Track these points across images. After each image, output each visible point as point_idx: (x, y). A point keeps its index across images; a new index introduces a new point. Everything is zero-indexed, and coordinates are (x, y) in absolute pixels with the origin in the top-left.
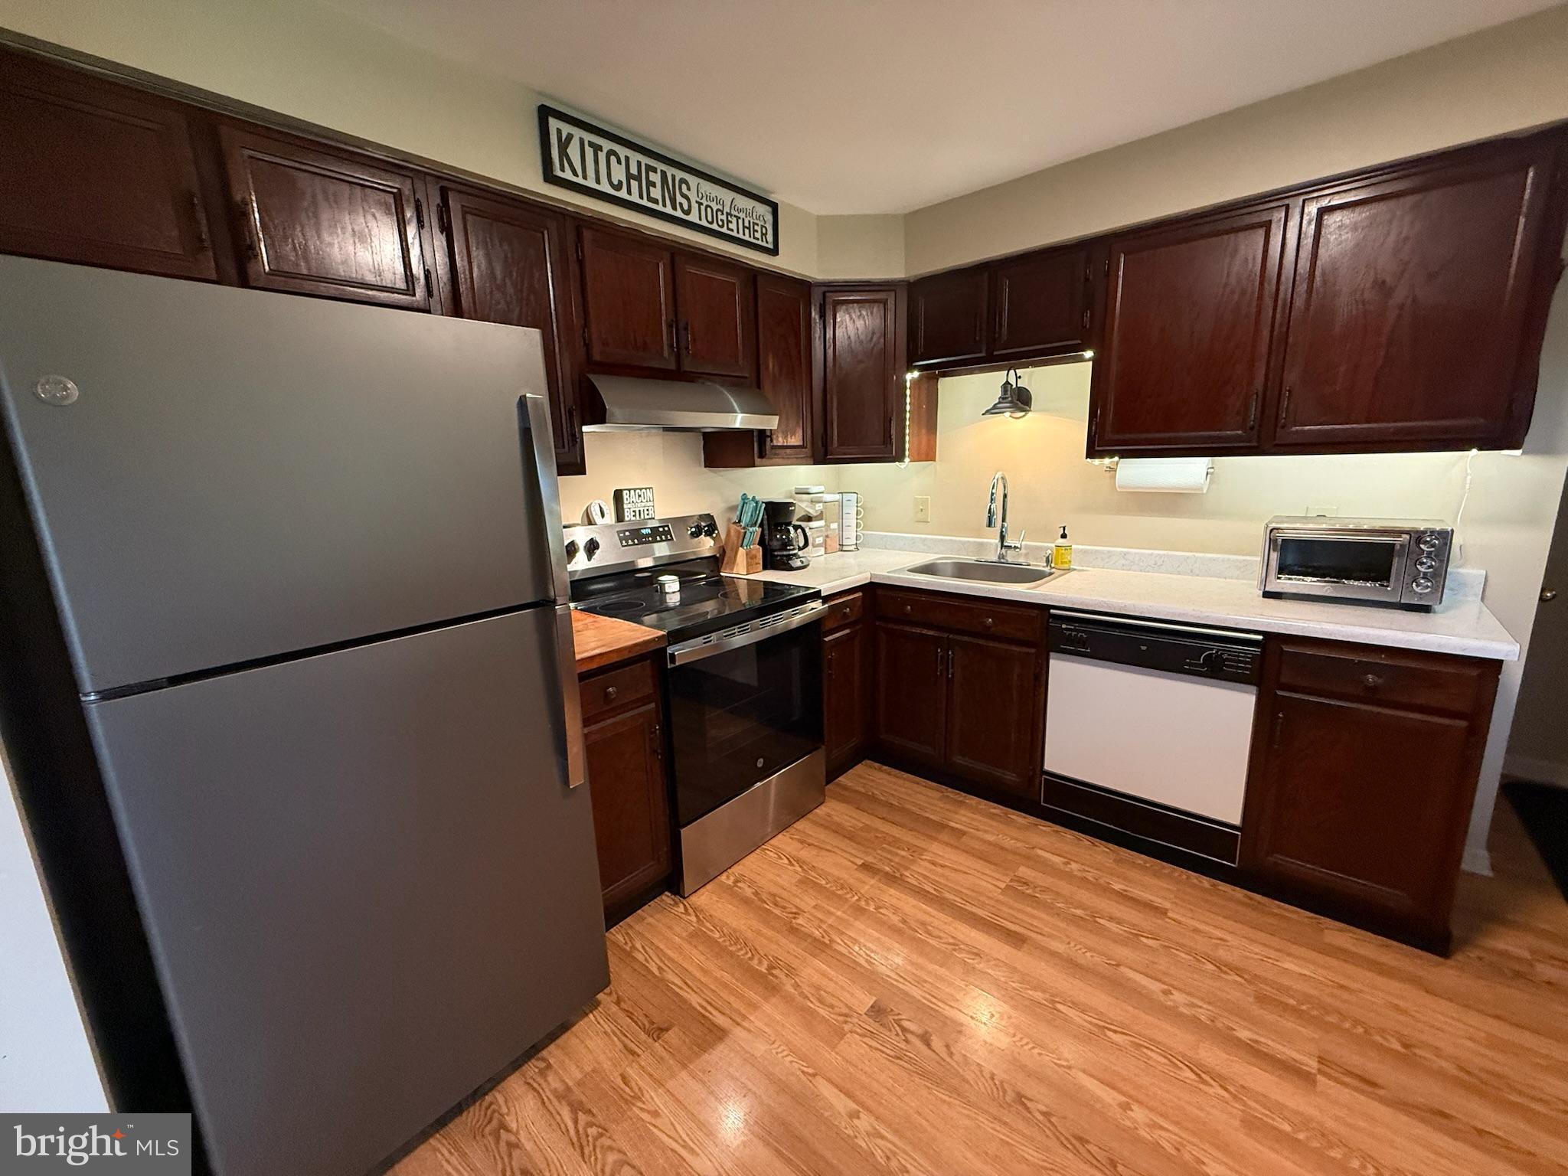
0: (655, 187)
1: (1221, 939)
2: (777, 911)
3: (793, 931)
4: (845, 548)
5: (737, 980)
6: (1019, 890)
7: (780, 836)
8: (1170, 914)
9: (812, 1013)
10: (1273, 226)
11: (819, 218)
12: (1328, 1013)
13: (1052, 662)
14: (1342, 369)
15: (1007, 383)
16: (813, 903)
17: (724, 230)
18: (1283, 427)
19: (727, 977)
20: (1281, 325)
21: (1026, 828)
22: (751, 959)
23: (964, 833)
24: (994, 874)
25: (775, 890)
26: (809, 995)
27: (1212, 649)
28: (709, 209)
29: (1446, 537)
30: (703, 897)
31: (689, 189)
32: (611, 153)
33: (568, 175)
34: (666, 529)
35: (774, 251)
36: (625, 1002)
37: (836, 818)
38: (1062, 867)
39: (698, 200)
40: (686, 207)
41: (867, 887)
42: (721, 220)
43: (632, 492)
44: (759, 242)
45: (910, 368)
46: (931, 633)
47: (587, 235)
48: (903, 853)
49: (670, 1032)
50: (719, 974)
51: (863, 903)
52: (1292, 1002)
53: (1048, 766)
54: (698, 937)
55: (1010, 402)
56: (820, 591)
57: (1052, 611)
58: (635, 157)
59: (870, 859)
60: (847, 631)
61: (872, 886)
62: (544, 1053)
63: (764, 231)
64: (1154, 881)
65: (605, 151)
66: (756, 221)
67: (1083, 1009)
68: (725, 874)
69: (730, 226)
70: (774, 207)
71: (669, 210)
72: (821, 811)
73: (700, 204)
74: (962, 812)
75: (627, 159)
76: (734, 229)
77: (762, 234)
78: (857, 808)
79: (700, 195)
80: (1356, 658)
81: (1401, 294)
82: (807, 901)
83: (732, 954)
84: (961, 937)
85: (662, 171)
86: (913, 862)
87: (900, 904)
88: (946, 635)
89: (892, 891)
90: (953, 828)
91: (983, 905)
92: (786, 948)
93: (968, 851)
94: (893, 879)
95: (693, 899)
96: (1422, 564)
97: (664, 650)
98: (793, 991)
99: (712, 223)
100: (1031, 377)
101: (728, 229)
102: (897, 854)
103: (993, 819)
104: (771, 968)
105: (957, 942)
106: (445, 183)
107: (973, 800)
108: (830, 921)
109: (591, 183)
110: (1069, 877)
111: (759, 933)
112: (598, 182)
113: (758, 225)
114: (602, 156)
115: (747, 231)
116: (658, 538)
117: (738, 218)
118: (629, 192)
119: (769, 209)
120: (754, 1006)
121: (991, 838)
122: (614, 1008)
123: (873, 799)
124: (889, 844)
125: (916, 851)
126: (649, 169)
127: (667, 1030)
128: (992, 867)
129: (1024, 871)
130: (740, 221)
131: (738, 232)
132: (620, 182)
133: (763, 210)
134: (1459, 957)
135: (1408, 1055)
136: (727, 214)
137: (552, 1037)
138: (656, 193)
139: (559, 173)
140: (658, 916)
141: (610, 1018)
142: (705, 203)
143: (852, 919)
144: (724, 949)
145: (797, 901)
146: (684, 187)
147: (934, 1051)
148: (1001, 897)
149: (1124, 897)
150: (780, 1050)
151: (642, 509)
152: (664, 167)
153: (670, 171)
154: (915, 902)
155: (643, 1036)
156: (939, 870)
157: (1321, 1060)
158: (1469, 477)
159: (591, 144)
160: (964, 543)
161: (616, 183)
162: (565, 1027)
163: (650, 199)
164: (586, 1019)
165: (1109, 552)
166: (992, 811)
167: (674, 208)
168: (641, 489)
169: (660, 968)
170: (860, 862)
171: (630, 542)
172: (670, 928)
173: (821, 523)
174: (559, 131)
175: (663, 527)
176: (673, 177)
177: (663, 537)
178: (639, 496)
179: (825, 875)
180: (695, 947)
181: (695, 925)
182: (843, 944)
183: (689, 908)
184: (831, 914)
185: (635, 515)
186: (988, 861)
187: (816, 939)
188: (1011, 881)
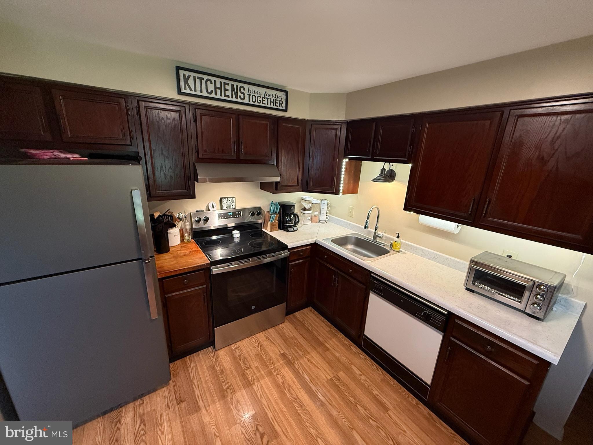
0: (228, 91)
1: (404, 431)
2: (242, 365)
3: (243, 375)
4: (321, 222)
5: (214, 389)
6: (335, 381)
7: (261, 333)
8: (389, 412)
9: (231, 411)
11: (311, 94)
13: (370, 294)
14: (516, 195)
16: (256, 365)
17: (261, 104)
18: (484, 217)
19: (212, 388)
21: (354, 354)
22: (223, 382)
23: (328, 349)
24: (328, 371)
25: (247, 356)
26: (234, 403)
27: (427, 311)
28: (254, 97)
30: (222, 352)
31: (244, 90)
32: (208, 80)
33: (188, 91)
34: (239, 213)
35: (286, 110)
37: (285, 330)
38: (358, 376)
40: (242, 97)
41: (279, 364)
42: (260, 100)
43: (226, 199)
44: (279, 108)
45: (345, 157)
48: (300, 353)
50: (210, 385)
51: (273, 371)
53: (365, 333)
54: (212, 368)
56: (288, 246)
57: (371, 274)
58: (218, 80)
59: (287, 352)
60: (302, 261)
61: (281, 364)
62: (144, 398)
63: (281, 103)
65: (205, 80)
66: (277, 99)
68: (234, 344)
69: (264, 102)
70: (287, 93)
71: (234, 99)
72: (281, 326)
73: (249, 95)
74: (333, 340)
75: (215, 81)
76: (266, 103)
77: (280, 104)
78: (295, 328)
79: (250, 92)
82: (255, 364)
83: (218, 378)
84: (300, 396)
86: (302, 357)
87: (286, 375)
88: (337, 271)
89: (286, 368)
90: (325, 346)
91: (316, 385)
92: (236, 381)
93: (326, 358)
94: (290, 363)
95: (219, 352)
96: (537, 298)
97: (209, 268)
98: (229, 400)
99: (255, 102)
101: (263, 104)
102: (298, 352)
103: (343, 346)
104: (228, 388)
105: (297, 398)
106: (138, 98)
107: (341, 336)
108: (257, 375)
109: (198, 93)
110: (358, 381)
111: (232, 373)
112: (201, 92)
113: (278, 100)
114: (204, 82)
115: (272, 104)
116: (235, 216)
117: (268, 99)
118: (216, 94)
119: (285, 94)
120: (214, 402)
121: (337, 355)
122: (172, 388)
123: (303, 325)
124: (297, 347)
125: (305, 352)
126: (225, 84)
127: (183, 402)
128: (331, 369)
129: (341, 374)
130: (269, 100)
131: (268, 104)
132: (212, 91)
133: (282, 95)
136: (263, 98)
137: (149, 393)
139: (184, 91)
140: (204, 355)
141: (169, 391)
142: (252, 94)
143: (265, 376)
144: (217, 375)
145: (251, 363)
146: (242, 89)
147: (262, 441)
148: (326, 384)
149: (375, 398)
150: (212, 422)
151: (230, 205)
152: (232, 83)
153: (235, 84)
154: (292, 376)
155: (175, 401)
156: (309, 364)
159: (198, 78)
161: (209, 91)
162: (155, 390)
163: (225, 96)
164: (162, 389)
166: (346, 342)
167: (237, 98)
168: (230, 198)
169: (194, 377)
170: (282, 352)
171: (223, 218)
172: (205, 361)
173: (310, 212)
174: (184, 75)
175: (238, 212)
176: (237, 86)
177: (237, 216)
178: (229, 200)
179: (267, 354)
180: (209, 372)
181: (213, 363)
182: (256, 385)
183: (215, 355)
184: (260, 372)
185: (227, 208)
186: (330, 365)
187: (249, 381)
188: (334, 377)
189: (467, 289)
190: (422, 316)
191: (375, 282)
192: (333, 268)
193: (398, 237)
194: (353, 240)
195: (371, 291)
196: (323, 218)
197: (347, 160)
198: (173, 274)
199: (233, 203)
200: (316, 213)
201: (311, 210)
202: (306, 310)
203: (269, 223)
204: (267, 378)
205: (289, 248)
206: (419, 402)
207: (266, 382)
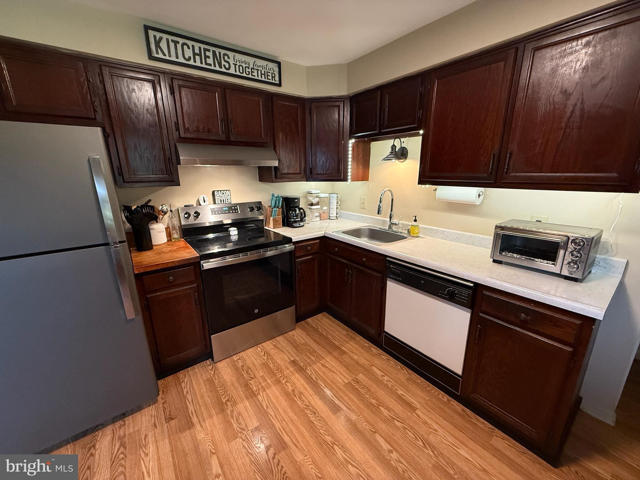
0: (209, 58)
2: (246, 375)
3: (246, 385)
4: (331, 218)
5: (211, 403)
6: (352, 385)
7: (268, 342)
8: (417, 411)
9: (231, 424)
11: (308, 68)
13: (388, 282)
16: (261, 374)
17: (250, 76)
18: (506, 173)
19: (209, 401)
21: (374, 355)
23: (345, 353)
24: (346, 375)
25: (251, 365)
26: (234, 416)
27: (451, 288)
28: (241, 67)
29: (588, 241)
30: (222, 364)
31: (229, 58)
32: (183, 44)
33: (161, 56)
34: (236, 208)
35: (279, 85)
36: (166, 403)
37: (295, 337)
38: (380, 377)
39: (235, 63)
42: (248, 71)
43: (219, 192)
44: (271, 81)
45: (351, 137)
50: (207, 399)
51: (282, 379)
52: (452, 472)
53: (386, 329)
54: (210, 381)
55: (396, 155)
56: (292, 239)
57: (388, 258)
58: (197, 45)
59: (297, 359)
60: (310, 257)
61: (290, 372)
63: (273, 75)
65: (180, 43)
66: (269, 71)
67: (345, 450)
68: (236, 355)
69: (253, 74)
70: (279, 64)
71: (217, 68)
72: (291, 333)
73: (235, 65)
74: (351, 343)
75: (193, 46)
76: (255, 75)
77: (272, 77)
78: (307, 334)
79: (235, 61)
80: (518, 303)
81: (575, 98)
82: (260, 373)
83: (217, 391)
84: (313, 403)
85: (213, 51)
86: (315, 363)
87: (297, 382)
88: (350, 263)
89: (297, 375)
90: (342, 350)
91: (332, 389)
92: (239, 392)
93: (342, 362)
94: (301, 370)
95: (218, 364)
97: (199, 262)
98: (229, 413)
99: (243, 73)
100: (408, 142)
101: (252, 75)
102: (310, 358)
103: (362, 348)
104: (228, 400)
105: (310, 405)
106: (100, 63)
107: (359, 338)
108: (263, 385)
109: (173, 58)
110: (380, 382)
111: (233, 384)
112: (177, 58)
113: (270, 73)
114: (179, 46)
115: (263, 76)
116: (231, 212)
117: (258, 70)
118: (195, 61)
119: (277, 65)
120: (211, 416)
121: (356, 357)
122: (161, 405)
123: (316, 330)
124: (310, 353)
125: (319, 358)
126: (205, 50)
127: (173, 419)
128: (348, 372)
129: (361, 377)
130: (259, 72)
131: (258, 77)
132: (190, 58)
133: (274, 66)
136: (252, 69)
137: (133, 412)
138: (210, 61)
139: (156, 56)
140: (201, 369)
141: (157, 410)
142: (238, 64)
143: (272, 385)
144: (215, 388)
145: (256, 373)
146: (226, 58)
147: (268, 454)
148: (342, 387)
149: (400, 398)
150: (208, 439)
151: (224, 199)
152: (214, 49)
153: (217, 50)
154: (304, 382)
155: (163, 420)
156: (323, 369)
159: (172, 41)
161: (187, 57)
162: (139, 409)
163: (206, 64)
164: (149, 408)
165: (438, 230)
166: (366, 345)
167: (221, 67)
168: (224, 191)
169: (187, 392)
170: (292, 359)
171: (217, 213)
172: (202, 375)
173: (318, 207)
174: (155, 36)
175: (234, 207)
176: (220, 53)
177: (234, 211)
178: (223, 194)
179: (274, 362)
180: (206, 385)
181: (211, 375)
182: (262, 396)
183: (214, 368)
184: (266, 381)
185: (221, 202)
186: (348, 369)
187: (253, 391)
188: (353, 380)
189: (495, 261)
190: (446, 295)
191: (392, 266)
192: (345, 261)
193: (415, 221)
194: (367, 232)
195: (388, 279)
196: (333, 214)
197: (353, 140)
198: (154, 269)
199: (228, 197)
200: (325, 208)
201: (319, 205)
202: (320, 316)
203: (271, 218)
204: (274, 387)
205: (293, 241)
206: (451, 399)
207: (274, 392)
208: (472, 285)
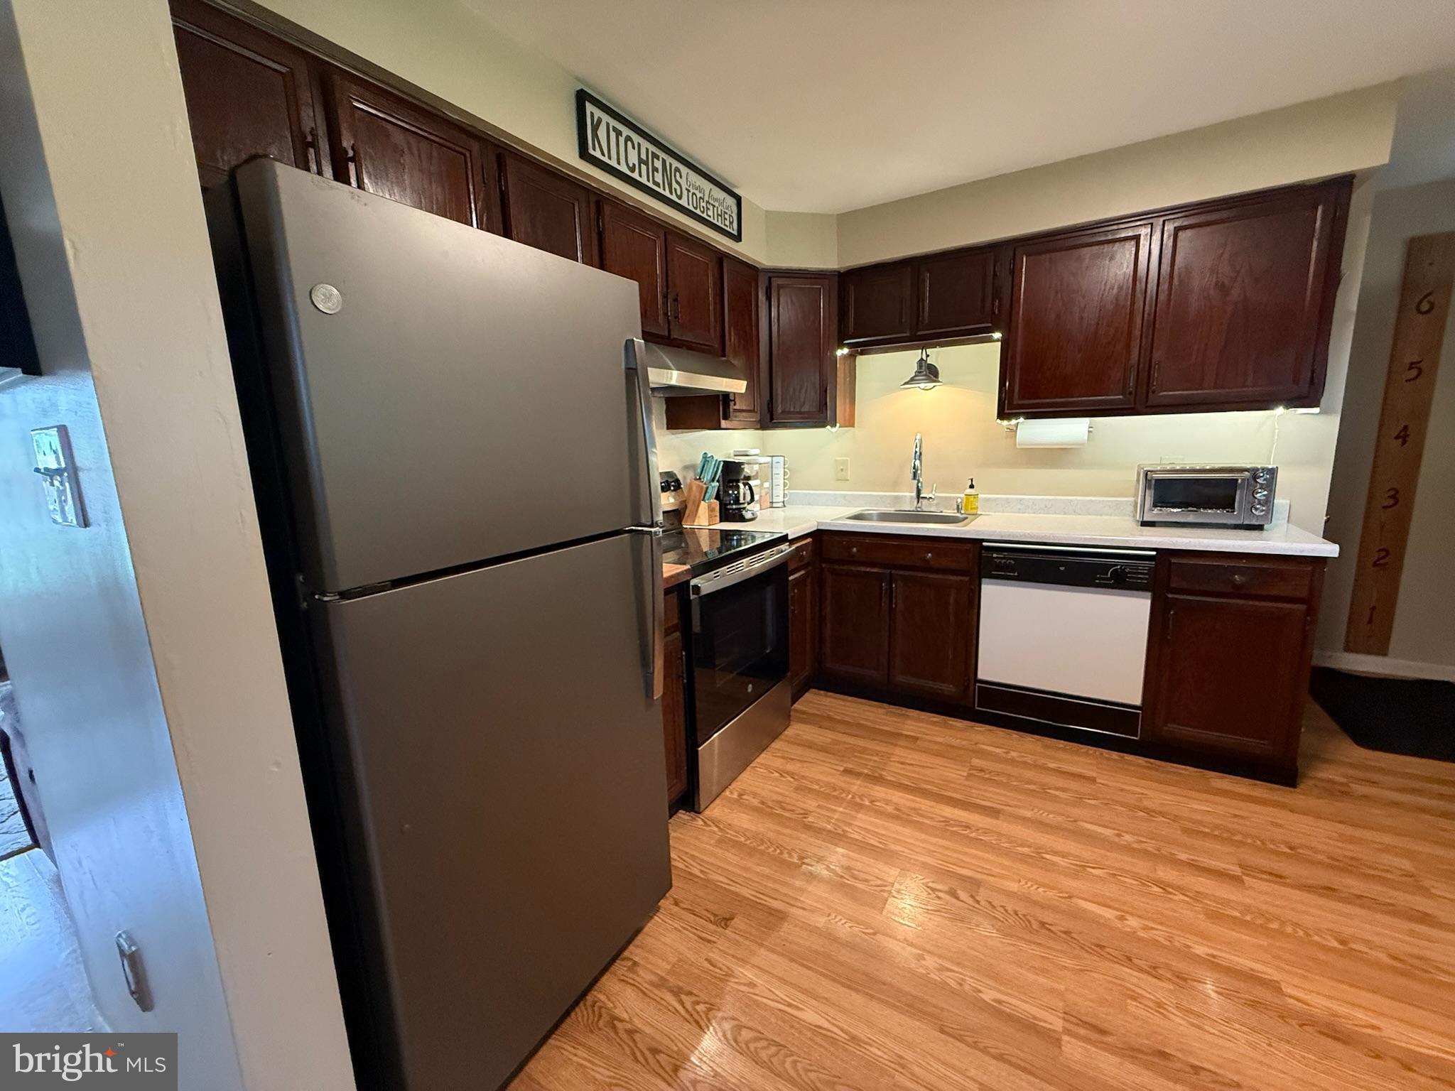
0: (658, 172)
1: (1142, 794)
2: (787, 814)
3: (808, 827)
4: (774, 505)
5: (776, 871)
6: (976, 774)
7: (763, 755)
8: (1098, 780)
9: (852, 888)
10: (1142, 238)
11: (767, 213)
12: (1233, 834)
13: (984, 587)
14: (1196, 347)
15: (922, 359)
16: (815, 804)
17: (704, 215)
18: (1153, 392)
19: (767, 871)
20: (1149, 314)
21: (964, 730)
23: (916, 739)
24: (955, 767)
25: (777, 797)
26: (844, 875)
27: (1117, 565)
28: (695, 197)
29: (1273, 472)
30: (715, 811)
31: (681, 177)
32: (628, 139)
33: (597, 154)
35: (738, 238)
36: (682, 902)
37: (805, 737)
38: (1004, 755)
39: (688, 188)
41: (856, 787)
42: (703, 207)
44: (728, 229)
45: (841, 345)
46: (875, 570)
47: (607, 209)
48: (876, 758)
49: (736, 920)
50: (757, 869)
51: (858, 800)
52: (1207, 830)
53: (981, 675)
54: (727, 842)
55: (925, 375)
56: (787, 535)
57: (984, 544)
58: (645, 144)
59: (850, 766)
60: (802, 572)
61: (859, 786)
62: (626, 954)
63: (732, 220)
64: (1076, 758)
65: (624, 136)
66: (726, 210)
67: (1064, 855)
68: (727, 790)
69: (709, 212)
70: (738, 200)
71: (667, 193)
72: (789, 732)
73: (689, 191)
74: (909, 722)
75: (639, 145)
76: (711, 215)
77: (730, 222)
78: (820, 727)
79: (689, 183)
80: (1226, 563)
81: (1236, 293)
82: (811, 803)
83: (762, 853)
84: (949, 815)
85: (663, 159)
86: (885, 763)
87: (889, 797)
88: (888, 571)
89: (877, 788)
90: (906, 736)
91: (955, 790)
92: (808, 842)
93: (924, 751)
94: (877, 779)
95: (707, 812)
96: (1257, 493)
97: (688, 582)
99: (696, 208)
100: (936, 355)
101: (707, 214)
102: (870, 760)
103: (935, 725)
104: (801, 858)
105: (947, 820)
107: (913, 713)
108: (836, 817)
109: (613, 163)
110: (1012, 762)
111: (779, 833)
112: (619, 163)
113: (727, 213)
114: (622, 140)
115: (720, 218)
117: (714, 206)
118: (640, 175)
119: (735, 201)
120: (800, 890)
121: (939, 740)
122: (676, 909)
123: (830, 718)
124: (859, 752)
125: (884, 755)
126: (654, 156)
127: (733, 919)
128: (951, 761)
130: (716, 209)
131: (714, 219)
132: (634, 165)
133: (731, 201)
134: (1302, 786)
135: (1294, 853)
136: (707, 202)
137: (628, 940)
139: (591, 152)
140: (681, 831)
141: (675, 917)
142: (692, 191)
143: (854, 813)
144: (754, 849)
145: (802, 805)
146: (678, 174)
147: (962, 901)
148: (967, 783)
149: (1060, 772)
150: (837, 920)
152: (665, 156)
153: (669, 160)
154: (901, 794)
155: (712, 927)
156: (908, 767)
157: (1240, 866)
158: (1277, 431)
159: (615, 129)
160: (881, 497)
161: (631, 165)
162: (638, 931)
163: (654, 182)
164: (653, 921)
165: (1007, 499)
166: (932, 719)
167: (671, 193)
169: (703, 872)
170: (842, 769)
172: (697, 838)
173: (757, 482)
174: (592, 114)
176: (671, 165)
179: (817, 782)
180: (727, 851)
181: (718, 833)
182: (854, 832)
183: (706, 820)
184: (834, 810)
186: (944, 757)
187: (830, 831)
188: (970, 770)
189: (1145, 524)
190: (1108, 580)
191: (995, 555)
193: (972, 487)
195: (983, 580)
196: (779, 495)
197: (846, 351)
202: (809, 697)
203: (704, 505)
204: (860, 815)
205: (790, 538)
207: (869, 821)
208: (1154, 553)
